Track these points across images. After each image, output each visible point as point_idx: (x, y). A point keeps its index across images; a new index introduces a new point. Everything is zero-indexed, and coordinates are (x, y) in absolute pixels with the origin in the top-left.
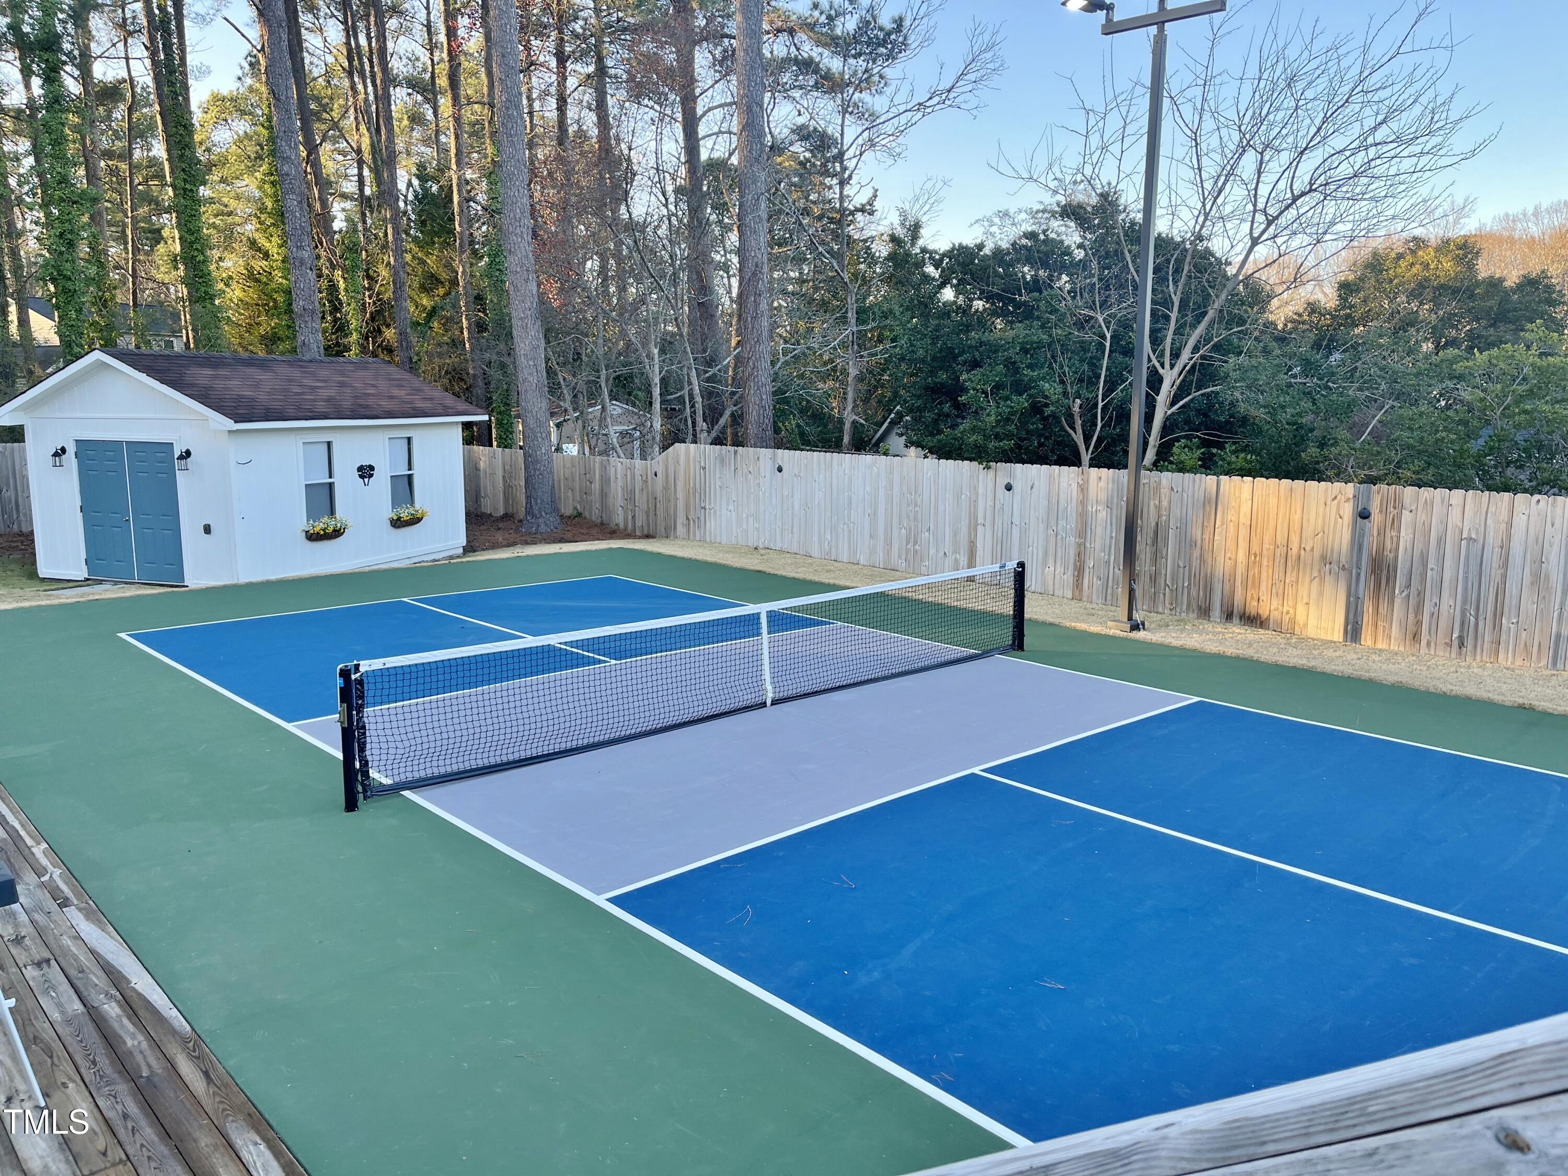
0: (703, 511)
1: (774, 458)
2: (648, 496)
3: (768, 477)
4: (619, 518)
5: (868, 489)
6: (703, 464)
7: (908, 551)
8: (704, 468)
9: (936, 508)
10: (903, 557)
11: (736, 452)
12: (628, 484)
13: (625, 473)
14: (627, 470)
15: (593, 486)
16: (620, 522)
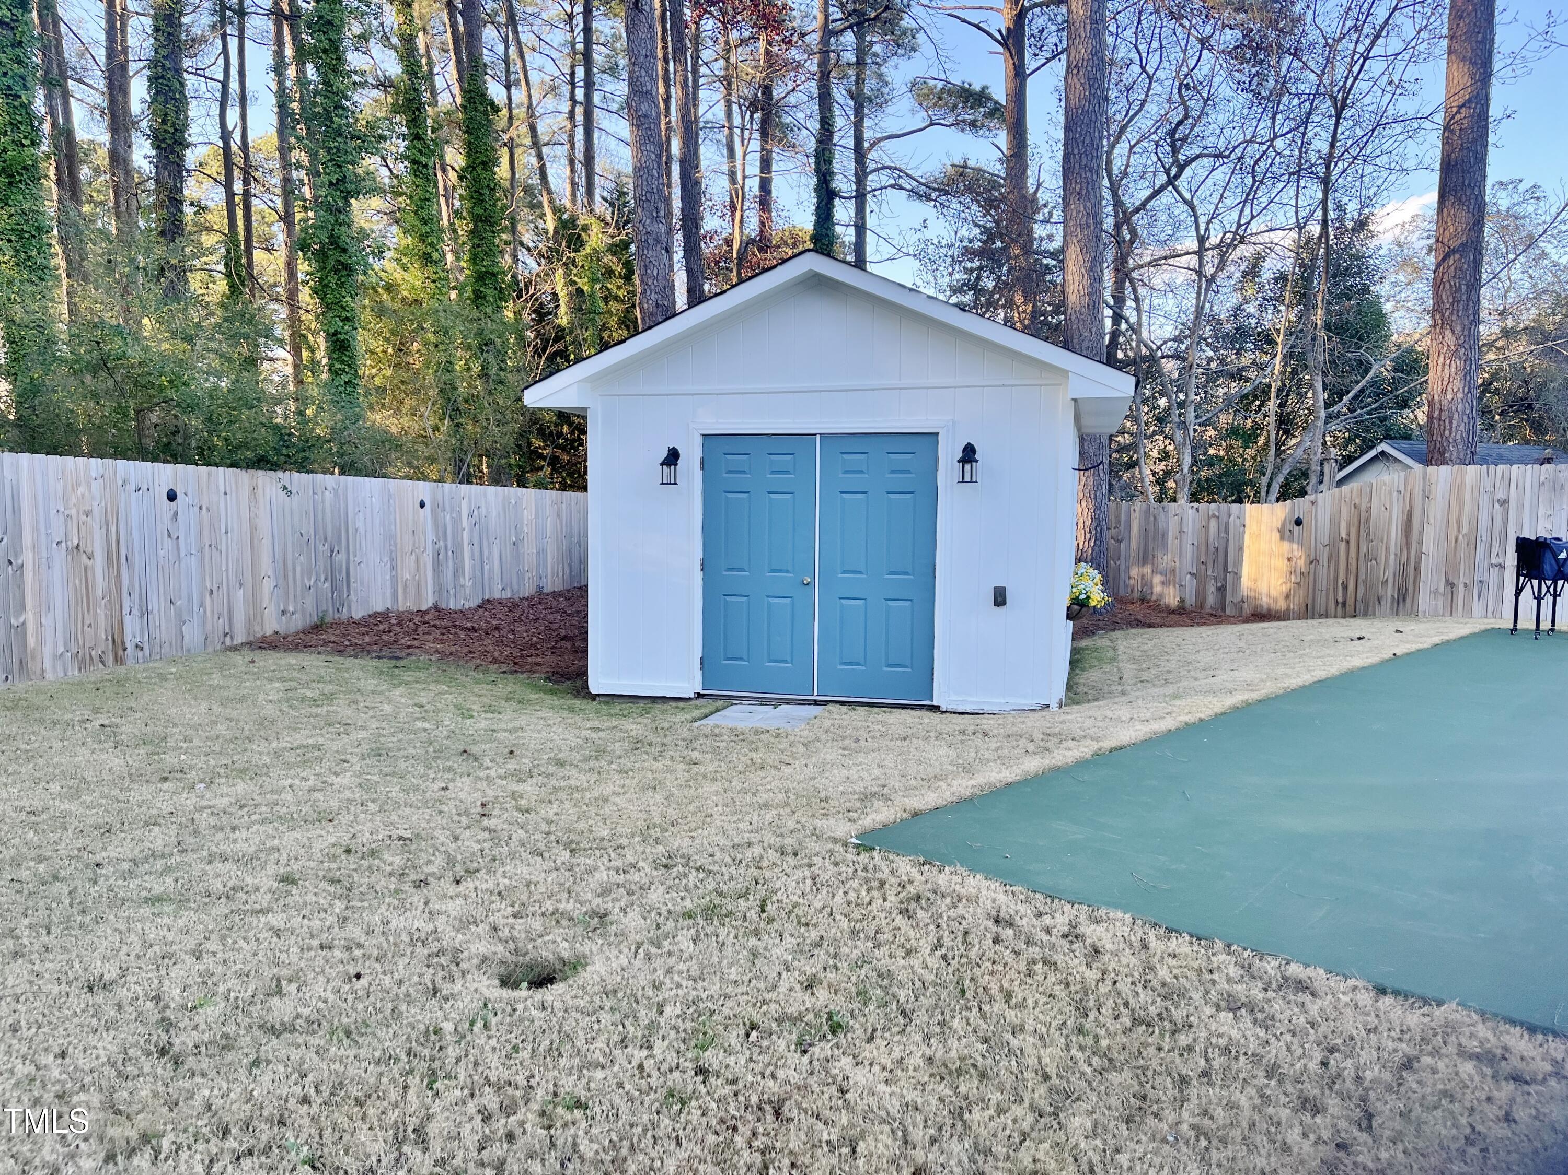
4: (1186, 591)
12: (1211, 539)
13: (1204, 524)
14: (1209, 519)
15: (1122, 546)
16: (1187, 597)
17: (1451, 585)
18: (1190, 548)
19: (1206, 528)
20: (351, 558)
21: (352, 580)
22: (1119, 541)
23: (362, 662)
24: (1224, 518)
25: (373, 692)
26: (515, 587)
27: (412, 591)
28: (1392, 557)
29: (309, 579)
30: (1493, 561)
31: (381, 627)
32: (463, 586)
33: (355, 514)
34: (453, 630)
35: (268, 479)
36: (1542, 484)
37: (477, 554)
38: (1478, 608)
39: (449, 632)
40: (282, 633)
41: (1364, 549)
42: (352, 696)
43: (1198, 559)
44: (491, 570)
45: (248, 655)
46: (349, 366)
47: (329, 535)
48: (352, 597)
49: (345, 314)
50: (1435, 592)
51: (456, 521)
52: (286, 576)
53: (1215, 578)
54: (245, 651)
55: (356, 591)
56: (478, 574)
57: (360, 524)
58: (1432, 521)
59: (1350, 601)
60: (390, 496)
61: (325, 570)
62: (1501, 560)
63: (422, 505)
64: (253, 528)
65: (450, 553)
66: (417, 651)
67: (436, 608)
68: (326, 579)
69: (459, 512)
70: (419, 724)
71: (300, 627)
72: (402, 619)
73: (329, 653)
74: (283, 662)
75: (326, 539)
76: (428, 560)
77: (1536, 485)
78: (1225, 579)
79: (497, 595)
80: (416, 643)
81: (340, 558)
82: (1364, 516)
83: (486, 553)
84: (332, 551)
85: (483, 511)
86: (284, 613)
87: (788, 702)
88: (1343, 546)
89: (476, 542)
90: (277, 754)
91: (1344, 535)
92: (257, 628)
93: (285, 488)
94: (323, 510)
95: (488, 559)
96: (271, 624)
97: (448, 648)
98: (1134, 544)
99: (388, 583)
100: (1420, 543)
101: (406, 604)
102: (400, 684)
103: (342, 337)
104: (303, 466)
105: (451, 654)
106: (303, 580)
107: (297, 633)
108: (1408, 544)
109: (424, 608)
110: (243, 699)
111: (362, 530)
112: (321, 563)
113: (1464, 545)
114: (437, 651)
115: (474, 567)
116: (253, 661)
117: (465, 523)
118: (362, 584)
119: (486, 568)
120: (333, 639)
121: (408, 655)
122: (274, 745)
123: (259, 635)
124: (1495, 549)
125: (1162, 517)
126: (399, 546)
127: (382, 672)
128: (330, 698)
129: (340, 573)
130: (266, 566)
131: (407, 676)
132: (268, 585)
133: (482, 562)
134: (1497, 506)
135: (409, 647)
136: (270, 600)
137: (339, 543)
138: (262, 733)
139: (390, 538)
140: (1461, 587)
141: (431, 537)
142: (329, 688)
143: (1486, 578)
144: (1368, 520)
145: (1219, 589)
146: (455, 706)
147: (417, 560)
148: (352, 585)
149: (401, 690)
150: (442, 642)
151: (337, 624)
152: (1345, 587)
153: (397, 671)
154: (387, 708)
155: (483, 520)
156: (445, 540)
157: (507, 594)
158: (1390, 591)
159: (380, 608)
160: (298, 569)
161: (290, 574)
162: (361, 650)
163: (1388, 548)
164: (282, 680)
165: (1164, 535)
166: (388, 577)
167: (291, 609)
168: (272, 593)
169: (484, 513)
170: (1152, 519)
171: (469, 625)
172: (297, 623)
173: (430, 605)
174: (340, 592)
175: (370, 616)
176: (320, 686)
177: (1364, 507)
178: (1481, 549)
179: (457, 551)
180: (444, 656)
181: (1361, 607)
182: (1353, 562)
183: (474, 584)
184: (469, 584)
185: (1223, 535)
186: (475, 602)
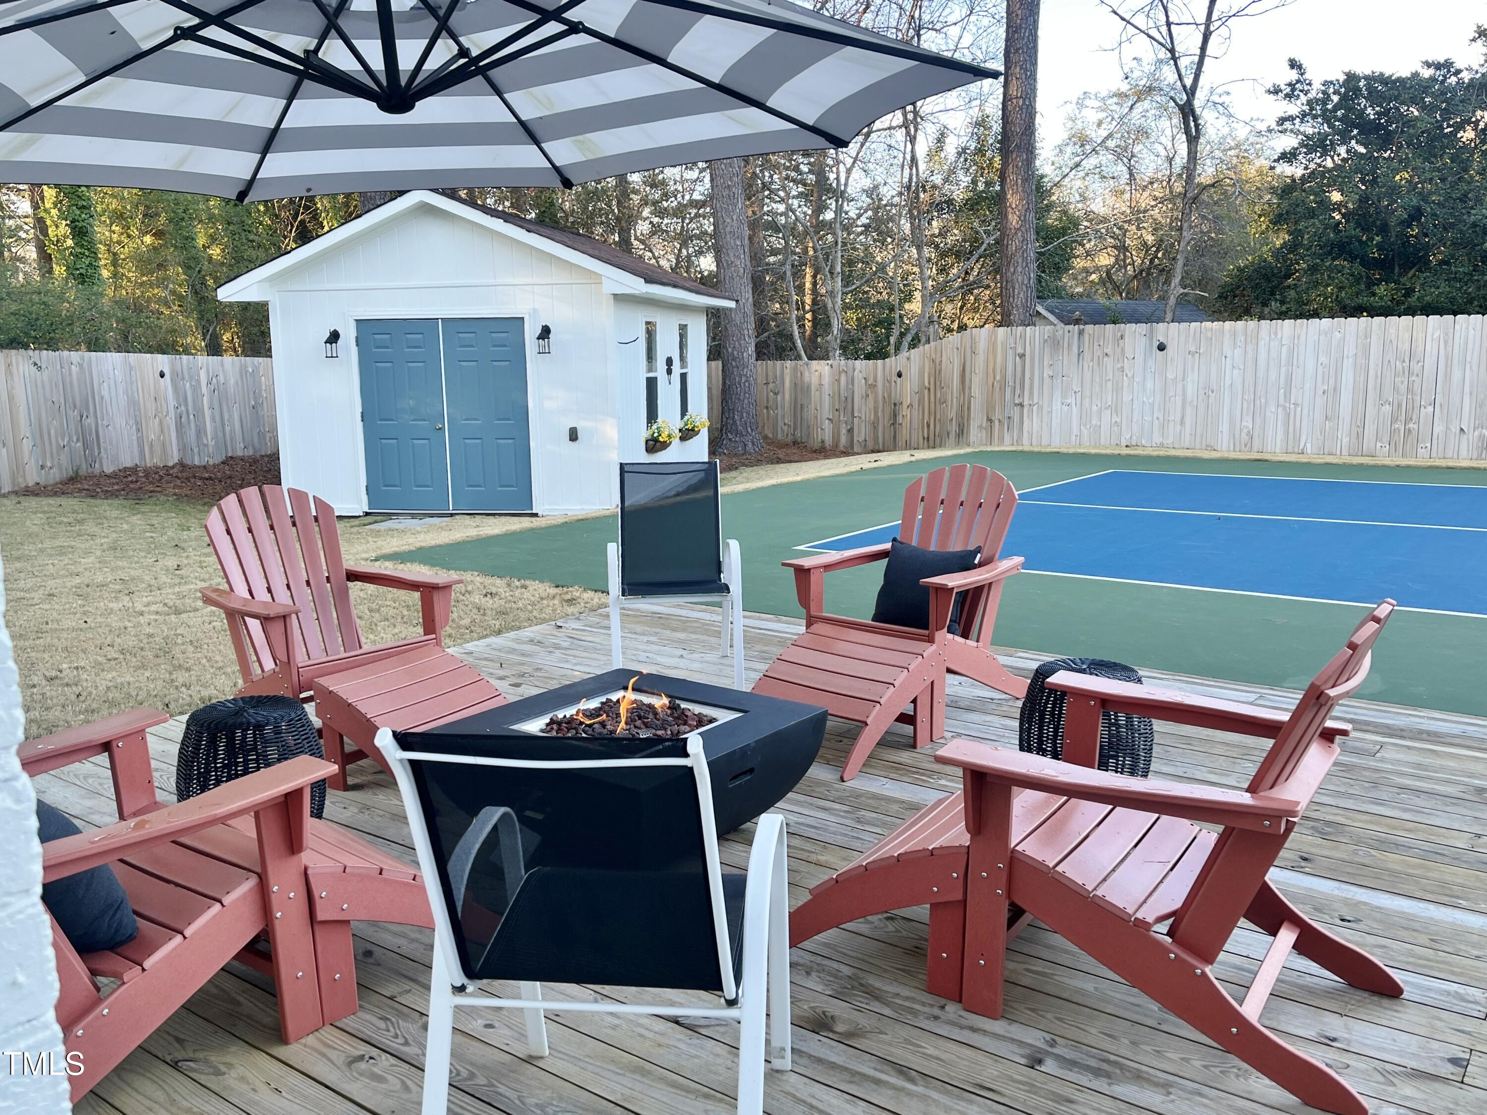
0: (1017, 409)
1: (1150, 335)
2: (876, 402)
3: (1140, 358)
4: (825, 433)
5: (1322, 359)
6: (1020, 350)
7: (1393, 432)
8: (1022, 356)
9: (1448, 376)
10: (1386, 438)
11: (1081, 333)
12: (842, 391)
13: (837, 378)
14: (840, 373)
15: (779, 397)
16: (827, 438)
17: (990, 420)
18: (827, 397)
19: (838, 381)
20: (100, 422)
21: (102, 440)
22: (776, 394)
23: (110, 501)
24: (850, 373)
25: (115, 518)
26: (257, 445)
27: (158, 449)
28: (955, 400)
29: (63, 439)
30: (1016, 402)
31: (130, 479)
32: (207, 445)
33: (100, 385)
34: (192, 480)
35: (20, 358)
36: (1045, 341)
37: (218, 418)
38: (1007, 438)
39: (189, 481)
40: (42, 483)
41: (939, 395)
42: (99, 521)
43: (833, 407)
44: (233, 431)
45: (15, 499)
46: (88, 249)
47: (78, 405)
48: (103, 454)
49: (81, 203)
50: (980, 427)
51: (196, 388)
52: (42, 437)
53: (846, 422)
54: (13, 497)
55: (106, 450)
56: (220, 434)
57: (105, 393)
58: (977, 372)
59: (931, 437)
60: (131, 369)
61: (77, 433)
62: (1021, 400)
63: (162, 375)
64: (11, 398)
65: (192, 417)
66: (158, 494)
67: (182, 465)
68: (78, 440)
69: (199, 381)
70: (148, 534)
71: (58, 480)
72: (147, 472)
73: (83, 497)
74: (44, 503)
75: (75, 407)
76: (171, 421)
77: (1042, 341)
78: (853, 423)
79: (240, 453)
80: (158, 489)
81: (90, 421)
82: (938, 367)
83: (226, 417)
84: (82, 417)
85: (222, 379)
86: (42, 467)
87: (432, 516)
88: (926, 391)
89: (216, 406)
90: (42, 550)
91: (927, 384)
92: (20, 480)
93: (35, 364)
94: (71, 383)
95: (229, 421)
96: (32, 477)
97: (186, 491)
98: (787, 396)
99: (135, 442)
100: (970, 388)
101: (153, 460)
102: (138, 513)
103: (80, 224)
104: (51, 345)
105: (186, 496)
106: (57, 441)
107: (57, 484)
108: (964, 390)
109: (170, 464)
110: (14, 523)
111: (107, 397)
112: (72, 427)
113: (998, 389)
114: (175, 494)
115: (215, 428)
116: (19, 503)
117: (204, 390)
118: (111, 444)
119: (227, 429)
120: (86, 487)
121: (150, 497)
122: (40, 545)
123: (23, 486)
124: (1018, 392)
125: (807, 374)
126: (142, 411)
127: (125, 507)
128: (81, 522)
129: (90, 435)
130: (24, 429)
131: (144, 509)
132: (27, 445)
133: (223, 425)
134: (1017, 358)
135: (151, 492)
136: (30, 458)
137: (88, 410)
138: (30, 540)
139: (133, 403)
140: (997, 422)
141: (172, 403)
142: (79, 517)
143: (1012, 415)
144: (940, 371)
145: (849, 431)
146: (179, 525)
147: (161, 422)
148: (102, 445)
149: (139, 516)
150: (181, 487)
151: (89, 477)
152: (928, 426)
153: (137, 506)
154: (125, 526)
155: (221, 387)
156: (186, 405)
157: (250, 452)
158: (954, 428)
159: (129, 464)
160: (53, 432)
161: (46, 436)
162: (110, 495)
163: (952, 393)
164: (44, 512)
165: (809, 387)
166: (134, 438)
167: (49, 464)
168: (31, 452)
169: (222, 381)
170: (799, 374)
171: (207, 475)
172: (55, 476)
173: (176, 461)
174: (92, 450)
175: (120, 470)
176: (74, 515)
177: (937, 362)
178: (1008, 391)
179: (199, 413)
180: (179, 497)
181: (938, 440)
182: (932, 405)
183: (217, 443)
184: (212, 443)
185: (850, 386)
186: (218, 460)
